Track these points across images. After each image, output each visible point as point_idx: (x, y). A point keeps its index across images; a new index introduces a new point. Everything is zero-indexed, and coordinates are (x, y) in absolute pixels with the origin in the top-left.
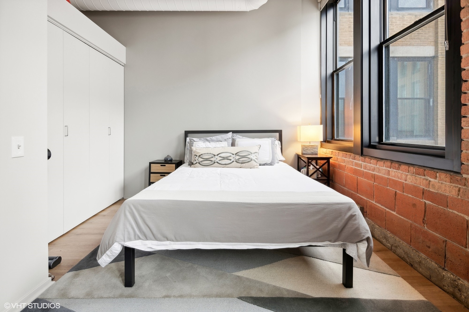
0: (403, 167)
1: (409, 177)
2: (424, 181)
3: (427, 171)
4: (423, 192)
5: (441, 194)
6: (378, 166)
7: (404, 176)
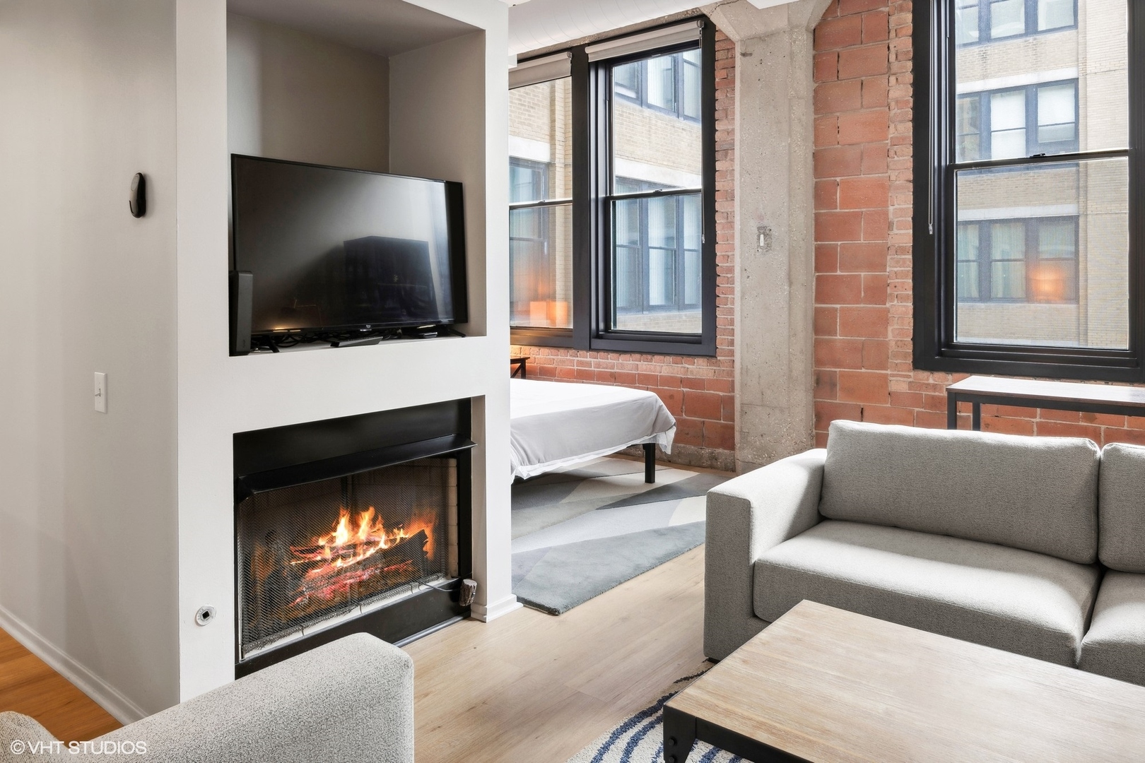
0: (657, 357)
1: (664, 368)
2: (682, 369)
3: (685, 358)
4: (682, 381)
5: (699, 379)
6: (620, 361)
7: (658, 368)
